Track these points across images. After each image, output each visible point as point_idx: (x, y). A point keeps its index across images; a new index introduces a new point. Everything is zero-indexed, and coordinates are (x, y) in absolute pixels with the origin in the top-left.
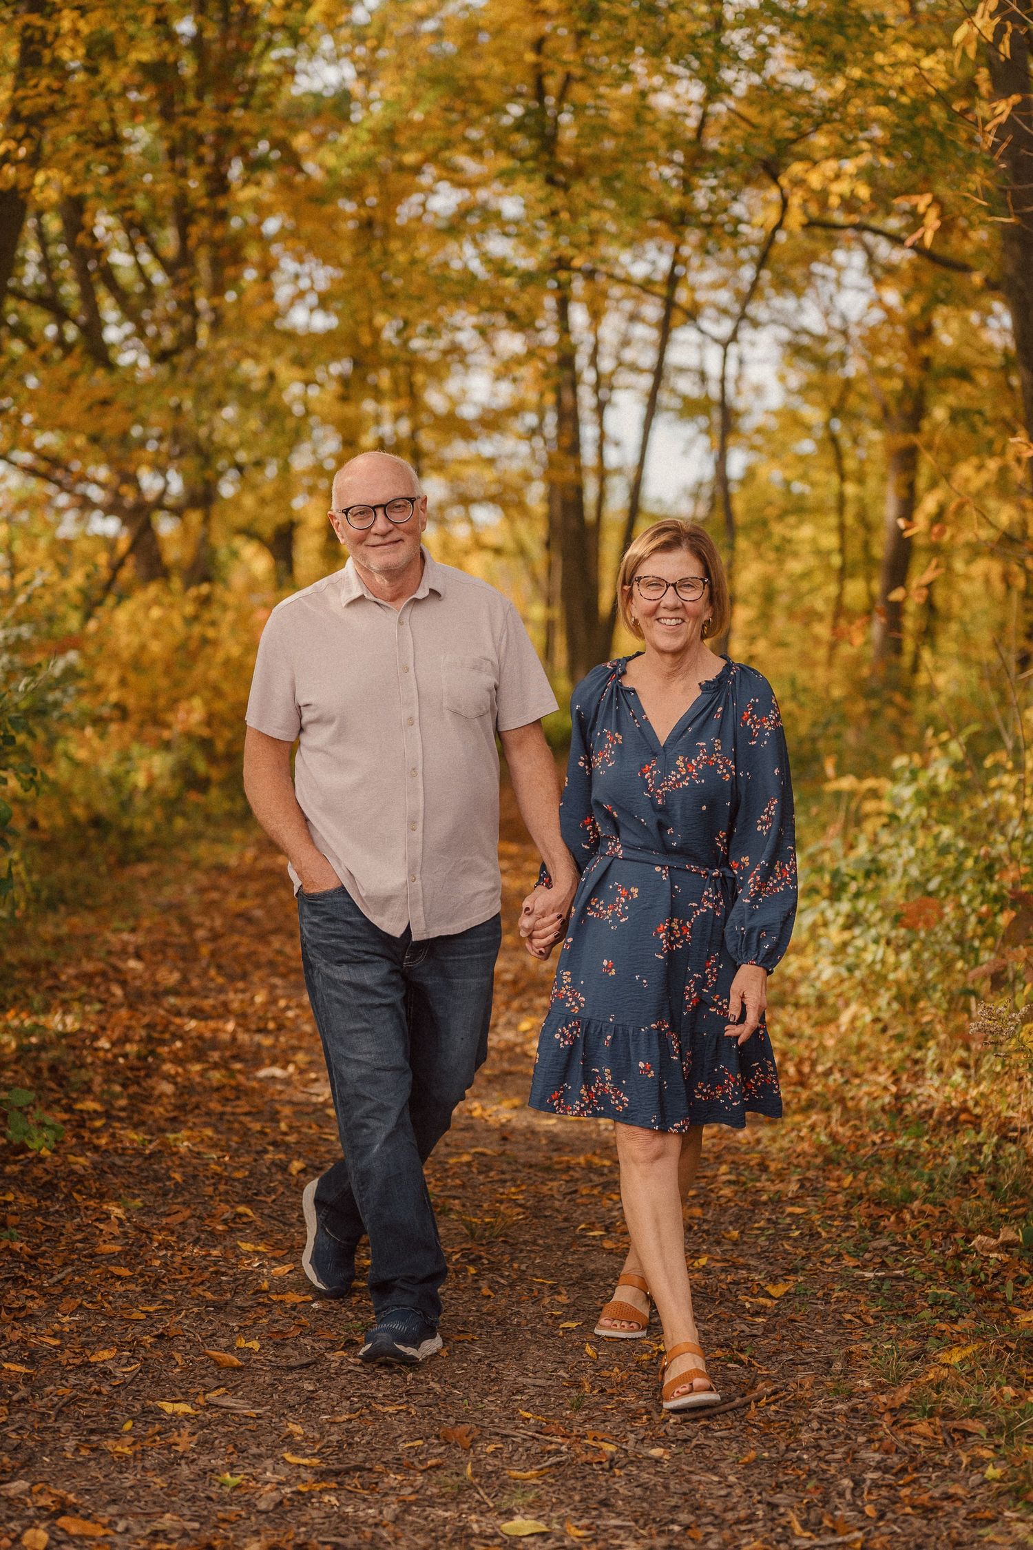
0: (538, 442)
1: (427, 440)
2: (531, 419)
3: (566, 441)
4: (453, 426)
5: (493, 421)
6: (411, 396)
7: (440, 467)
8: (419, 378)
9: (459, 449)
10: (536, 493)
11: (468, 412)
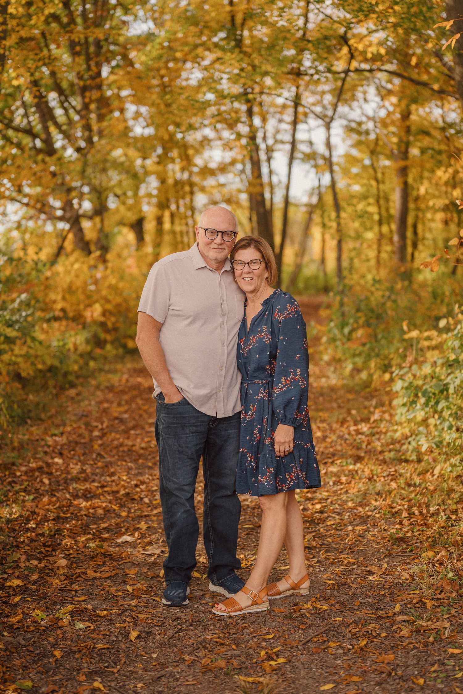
0: (243, 176)
1: (196, 179)
2: (239, 166)
3: (256, 174)
4: (207, 172)
5: (223, 169)
6: (187, 160)
7: (203, 189)
8: (191, 152)
9: (210, 182)
10: (244, 197)
11: (213, 165)
